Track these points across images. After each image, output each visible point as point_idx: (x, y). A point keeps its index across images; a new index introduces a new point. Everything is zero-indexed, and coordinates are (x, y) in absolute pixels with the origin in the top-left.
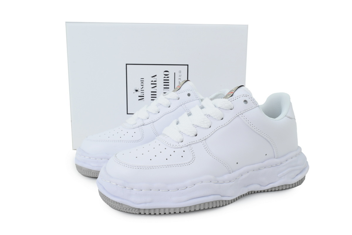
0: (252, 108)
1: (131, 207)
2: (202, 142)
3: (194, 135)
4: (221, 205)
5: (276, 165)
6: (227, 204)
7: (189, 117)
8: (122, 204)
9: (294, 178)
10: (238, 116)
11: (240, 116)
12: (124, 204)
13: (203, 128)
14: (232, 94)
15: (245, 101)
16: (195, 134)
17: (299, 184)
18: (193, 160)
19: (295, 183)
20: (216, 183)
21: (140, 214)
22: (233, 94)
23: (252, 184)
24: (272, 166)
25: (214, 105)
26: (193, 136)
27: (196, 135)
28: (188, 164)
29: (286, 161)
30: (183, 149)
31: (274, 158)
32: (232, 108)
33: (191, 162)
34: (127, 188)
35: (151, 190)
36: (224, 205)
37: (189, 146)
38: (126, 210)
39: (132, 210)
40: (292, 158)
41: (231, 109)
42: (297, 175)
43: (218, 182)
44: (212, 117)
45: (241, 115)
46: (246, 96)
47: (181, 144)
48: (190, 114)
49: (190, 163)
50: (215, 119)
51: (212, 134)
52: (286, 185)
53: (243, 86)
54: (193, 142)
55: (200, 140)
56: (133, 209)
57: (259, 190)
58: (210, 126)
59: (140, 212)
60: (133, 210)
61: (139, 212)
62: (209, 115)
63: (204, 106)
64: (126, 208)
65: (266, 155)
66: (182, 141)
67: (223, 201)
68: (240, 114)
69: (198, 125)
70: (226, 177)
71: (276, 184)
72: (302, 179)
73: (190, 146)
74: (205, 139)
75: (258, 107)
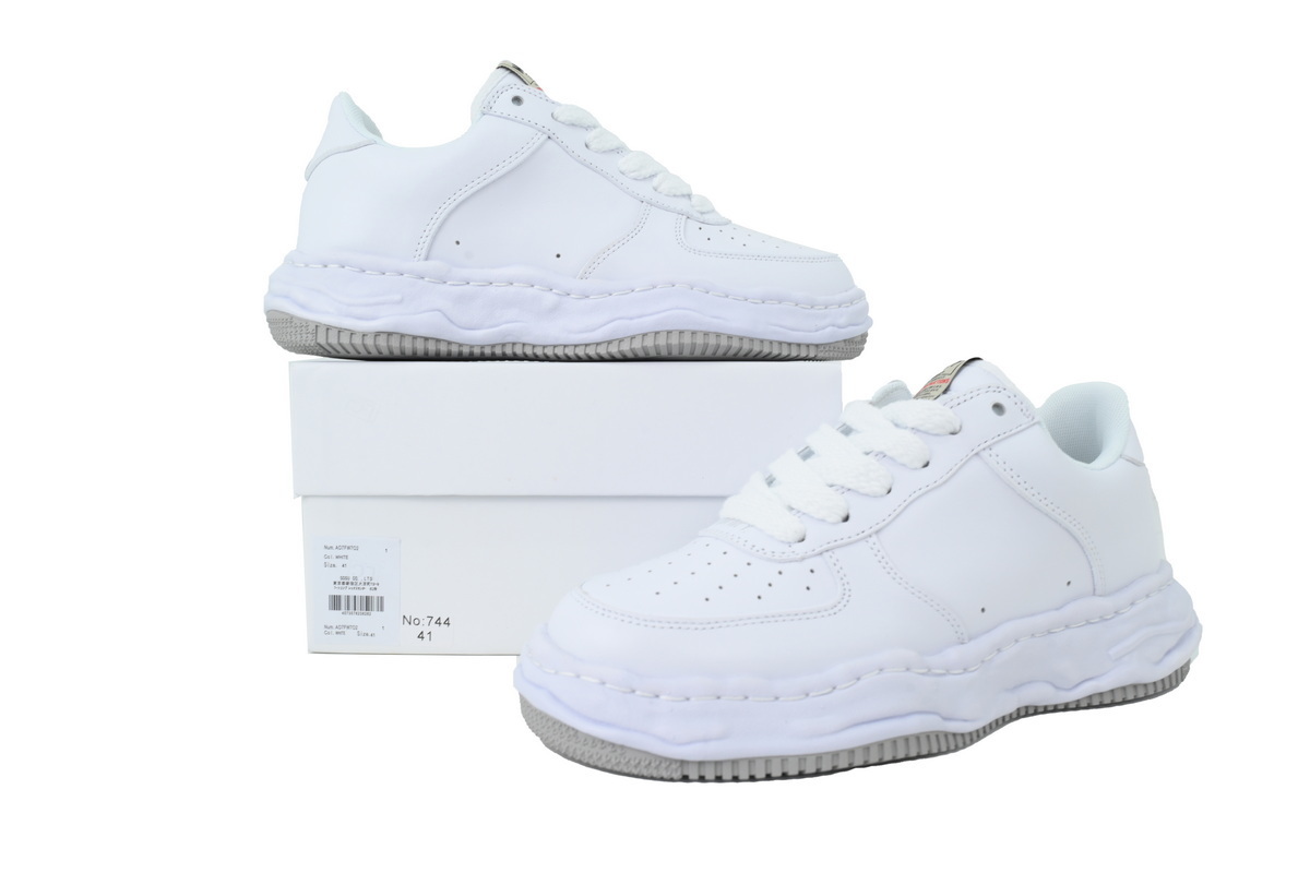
0: (1020, 428)
1: (656, 757)
2: (869, 539)
3: (840, 519)
4: (944, 749)
5: (1103, 619)
6: (961, 745)
7: (809, 461)
8: (622, 747)
9: (1161, 661)
10: (977, 454)
11: (985, 454)
12: (633, 746)
13: (867, 495)
14: (945, 386)
15: (998, 408)
16: (844, 515)
17: (1174, 683)
18: (846, 598)
19: (1163, 680)
20: (923, 674)
21: (685, 779)
22: (949, 386)
23: (1029, 682)
24: (1089, 623)
25: (892, 421)
26: (838, 523)
27: (846, 519)
28: (832, 612)
29: (1132, 604)
30: (810, 564)
31: (1094, 594)
32: (958, 428)
33: (840, 606)
34: (638, 693)
35: (719, 698)
36: (952, 747)
37: (826, 555)
38: (636, 767)
39: (657, 767)
40: (1148, 596)
41: (953, 434)
42: (1169, 652)
43: (929, 672)
44: (892, 459)
45: (988, 451)
46: (998, 389)
47: (800, 548)
48: (807, 454)
49: (836, 610)
50: (904, 465)
51: (898, 515)
52: (1135, 686)
53: (979, 359)
54: (839, 542)
55: (862, 535)
56: (661, 762)
57: (1051, 702)
58: (888, 487)
59: (686, 773)
60: (663, 765)
61: (682, 771)
62: (882, 453)
63: (853, 427)
64: (637, 761)
65: (1069, 583)
66: (800, 537)
67: (946, 735)
68: (982, 447)
69: (850, 486)
70: (953, 654)
71: (1104, 684)
72: (1182, 668)
73: (830, 553)
74: (877, 532)
75: (1037, 427)
